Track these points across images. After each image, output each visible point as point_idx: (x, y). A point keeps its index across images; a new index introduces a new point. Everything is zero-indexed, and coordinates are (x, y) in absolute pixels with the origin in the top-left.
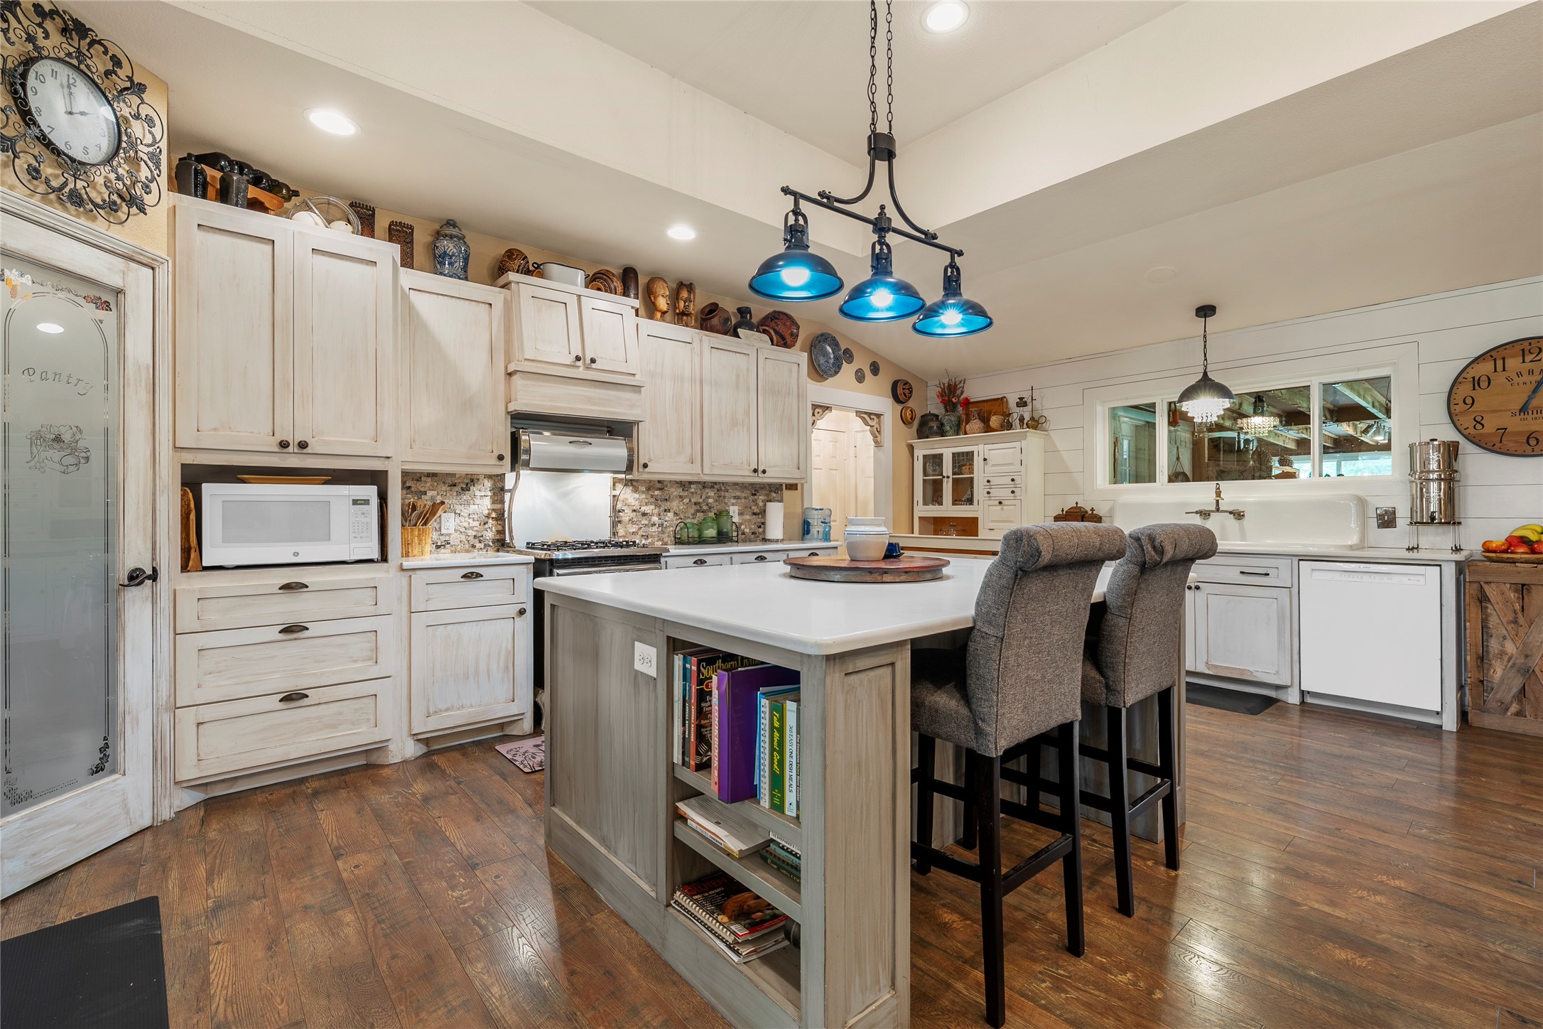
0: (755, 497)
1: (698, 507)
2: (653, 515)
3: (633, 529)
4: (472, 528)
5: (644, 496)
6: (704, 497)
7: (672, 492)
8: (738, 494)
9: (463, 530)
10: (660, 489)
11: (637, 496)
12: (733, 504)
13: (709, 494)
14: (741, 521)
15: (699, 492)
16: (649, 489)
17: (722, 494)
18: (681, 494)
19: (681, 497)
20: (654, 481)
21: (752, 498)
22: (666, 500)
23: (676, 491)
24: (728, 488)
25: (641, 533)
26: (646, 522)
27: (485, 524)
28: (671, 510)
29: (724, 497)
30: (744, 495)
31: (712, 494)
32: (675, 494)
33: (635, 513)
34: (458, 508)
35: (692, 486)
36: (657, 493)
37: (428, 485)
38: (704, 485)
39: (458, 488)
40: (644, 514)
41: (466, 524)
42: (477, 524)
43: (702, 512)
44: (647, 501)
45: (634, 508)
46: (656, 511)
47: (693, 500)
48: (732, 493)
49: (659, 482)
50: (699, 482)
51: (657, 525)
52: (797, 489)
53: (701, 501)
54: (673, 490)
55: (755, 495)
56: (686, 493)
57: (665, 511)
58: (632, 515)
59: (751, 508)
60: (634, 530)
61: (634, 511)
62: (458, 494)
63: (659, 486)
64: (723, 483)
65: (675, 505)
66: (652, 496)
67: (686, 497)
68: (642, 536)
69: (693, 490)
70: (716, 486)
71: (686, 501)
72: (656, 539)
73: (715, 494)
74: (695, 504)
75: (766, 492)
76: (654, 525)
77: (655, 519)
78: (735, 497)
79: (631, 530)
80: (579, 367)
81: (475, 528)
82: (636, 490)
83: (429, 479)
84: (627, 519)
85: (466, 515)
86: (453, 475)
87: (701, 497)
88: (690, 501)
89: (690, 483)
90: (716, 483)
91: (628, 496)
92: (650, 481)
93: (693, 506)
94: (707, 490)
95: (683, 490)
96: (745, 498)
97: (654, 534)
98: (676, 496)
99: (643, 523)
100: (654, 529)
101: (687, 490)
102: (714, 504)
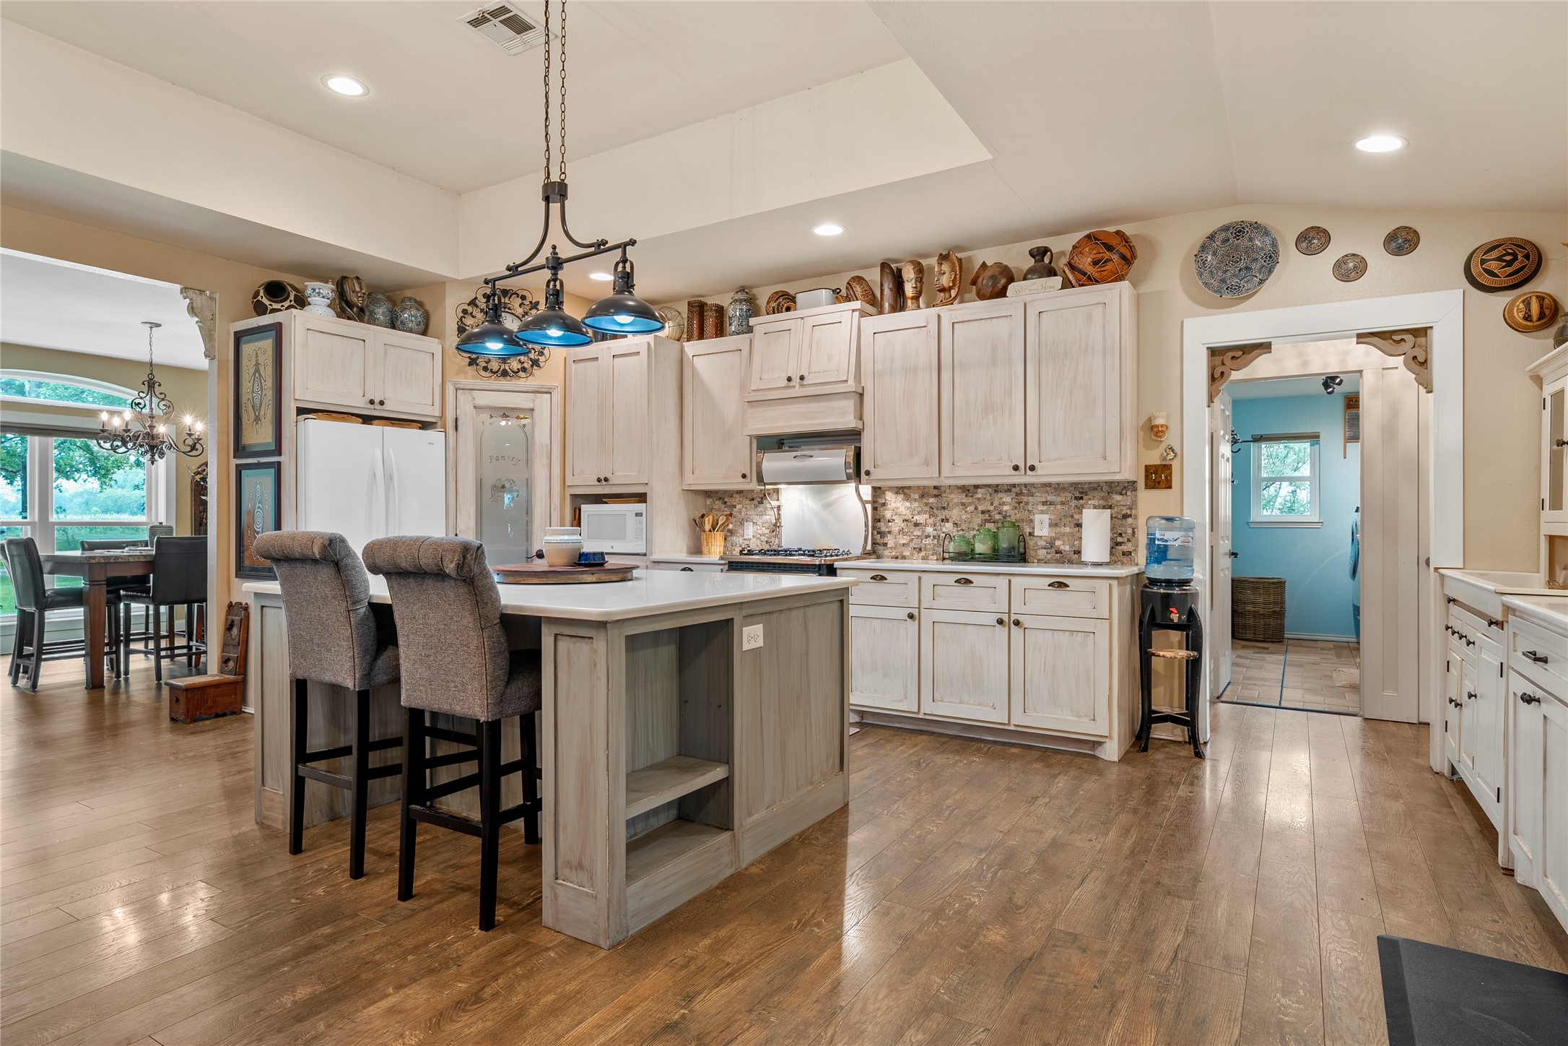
0: (1081, 501)
1: (987, 516)
2: (926, 525)
3: (904, 540)
4: (764, 535)
5: (916, 504)
6: (996, 503)
7: (952, 499)
8: (1050, 498)
9: (758, 536)
10: (936, 496)
11: (908, 504)
12: (1042, 512)
13: (1004, 500)
14: (1054, 535)
15: (988, 497)
16: (922, 496)
17: (1025, 499)
18: (963, 501)
19: (963, 504)
20: (929, 487)
21: (1074, 503)
22: (944, 508)
23: (957, 498)
24: (1034, 490)
25: (912, 545)
26: (919, 533)
27: (773, 532)
28: (950, 520)
29: (1027, 503)
30: (1059, 499)
31: (1008, 499)
32: (955, 501)
33: (905, 523)
34: (756, 518)
35: (979, 490)
36: (932, 500)
37: (737, 500)
38: (997, 489)
39: (756, 502)
40: (916, 525)
41: (760, 532)
42: (767, 531)
43: (994, 522)
44: (920, 509)
45: (906, 518)
46: (931, 521)
47: (980, 508)
48: (1039, 497)
49: (935, 487)
50: (989, 486)
51: (932, 537)
52: (1170, 487)
53: (992, 508)
54: (952, 496)
55: (1082, 498)
56: (970, 500)
57: (942, 520)
58: (903, 525)
59: (1072, 516)
60: (905, 542)
61: (905, 520)
62: (756, 506)
63: (936, 492)
64: (1025, 485)
65: (955, 514)
66: (927, 504)
67: (970, 504)
68: (914, 548)
69: (980, 496)
70: (1014, 490)
71: (971, 508)
72: (931, 553)
73: (1012, 499)
74: (983, 512)
75: (1103, 494)
76: (927, 537)
77: (929, 530)
78: (1044, 503)
79: (902, 542)
80: (795, 386)
81: (767, 535)
82: (907, 498)
83: (737, 496)
84: (897, 529)
85: (760, 524)
86: (752, 491)
87: (992, 504)
88: (976, 508)
89: (977, 487)
90: (1014, 486)
91: (899, 505)
92: (925, 487)
93: (980, 515)
94: (1000, 495)
95: (966, 496)
96: (1062, 503)
97: (928, 547)
98: (957, 505)
99: (915, 534)
100: (928, 541)
101: (972, 496)
102: (1012, 513)
